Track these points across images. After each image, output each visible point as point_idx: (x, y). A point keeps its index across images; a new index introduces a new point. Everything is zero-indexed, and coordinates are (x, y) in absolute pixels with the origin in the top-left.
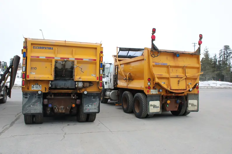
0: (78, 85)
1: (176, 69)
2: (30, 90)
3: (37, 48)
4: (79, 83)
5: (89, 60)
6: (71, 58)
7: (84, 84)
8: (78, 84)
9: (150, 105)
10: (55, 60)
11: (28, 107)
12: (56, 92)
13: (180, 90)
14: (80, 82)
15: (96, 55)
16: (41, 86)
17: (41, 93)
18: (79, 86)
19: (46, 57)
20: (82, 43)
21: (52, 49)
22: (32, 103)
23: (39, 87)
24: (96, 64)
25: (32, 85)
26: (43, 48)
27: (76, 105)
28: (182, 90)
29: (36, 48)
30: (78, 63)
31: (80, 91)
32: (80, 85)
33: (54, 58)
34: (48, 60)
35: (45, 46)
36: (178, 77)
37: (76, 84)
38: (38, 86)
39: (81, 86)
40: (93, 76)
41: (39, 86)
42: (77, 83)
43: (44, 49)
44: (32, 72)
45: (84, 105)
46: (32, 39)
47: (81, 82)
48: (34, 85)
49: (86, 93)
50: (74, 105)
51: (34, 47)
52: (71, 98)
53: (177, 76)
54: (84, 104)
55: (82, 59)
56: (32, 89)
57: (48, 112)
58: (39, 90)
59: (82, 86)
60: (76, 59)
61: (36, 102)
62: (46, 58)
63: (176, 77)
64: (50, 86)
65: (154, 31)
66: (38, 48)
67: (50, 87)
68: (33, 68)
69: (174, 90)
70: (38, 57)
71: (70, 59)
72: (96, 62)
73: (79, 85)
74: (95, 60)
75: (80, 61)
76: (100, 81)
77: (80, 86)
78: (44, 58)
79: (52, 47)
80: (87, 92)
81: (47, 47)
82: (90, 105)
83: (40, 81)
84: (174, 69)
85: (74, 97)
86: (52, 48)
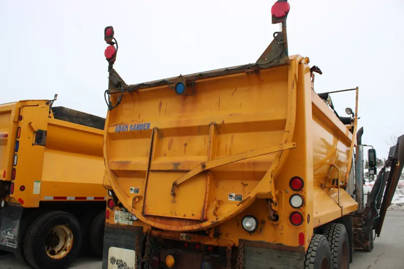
1: (185, 139)
9: (109, 257)
13: (176, 222)
28: (184, 223)
36: (180, 168)
53: (177, 164)
63: (171, 168)
65: (109, 34)
69: (155, 217)
84: (178, 141)
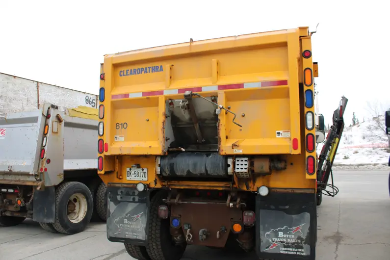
0: (234, 167)
2: (124, 181)
3: (127, 73)
4: (237, 163)
5: (263, 84)
6: (208, 86)
7: (252, 164)
8: (234, 164)
10: (166, 97)
11: (118, 223)
12: (182, 188)
14: (240, 159)
15: (286, 67)
16: (145, 170)
17: (144, 190)
18: (237, 171)
19: (144, 94)
20: (238, 38)
21: (162, 70)
22: (126, 212)
23: (142, 174)
24: (287, 95)
25: (128, 169)
26: (140, 71)
27: (245, 228)
29: (125, 74)
30: (228, 98)
31: (248, 187)
32: (242, 167)
33: (161, 93)
34: (149, 99)
35: (144, 66)
37: (229, 166)
38: (140, 170)
39: (244, 170)
40: (280, 136)
41: (143, 170)
42: (230, 161)
43: (143, 72)
44: (118, 137)
45: (261, 232)
46: (118, 54)
47: (244, 159)
48: (130, 169)
49: (264, 191)
50: (237, 228)
51: (122, 73)
52: (226, 205)
54: (261, 227)
55: (240, 86)
56: (128, 178)
57: (175, 238)
58: (140, 182)
59: (246, 171)
60: (221, 87)
61: (135, 212)
62: (143, 96)
64: (159, 170)
66: (129, 73)
67: (159, 173)
68: (120, 126)
70: (127, 95)
71: (204, 90)
72: (288, 89)
73: (237, 167)
74: (284, 82)
75: (235, 91)
76: (307, 154)
77: (240, 170)
78: (140, 96)
79: (158, 64)
80: (269, 189)
81: (149, 68)
82: (280, 230)
83: (145, 159)
85: (231, 204)
86: (161, 66)
